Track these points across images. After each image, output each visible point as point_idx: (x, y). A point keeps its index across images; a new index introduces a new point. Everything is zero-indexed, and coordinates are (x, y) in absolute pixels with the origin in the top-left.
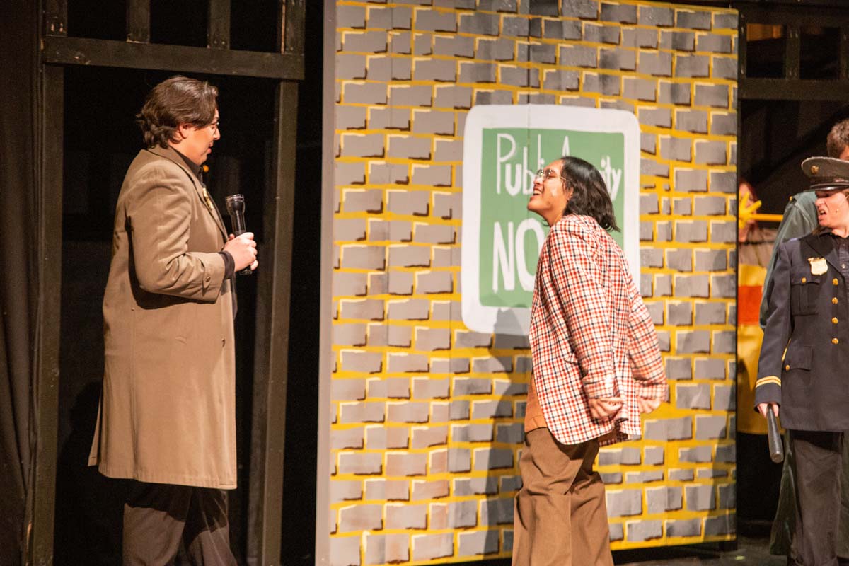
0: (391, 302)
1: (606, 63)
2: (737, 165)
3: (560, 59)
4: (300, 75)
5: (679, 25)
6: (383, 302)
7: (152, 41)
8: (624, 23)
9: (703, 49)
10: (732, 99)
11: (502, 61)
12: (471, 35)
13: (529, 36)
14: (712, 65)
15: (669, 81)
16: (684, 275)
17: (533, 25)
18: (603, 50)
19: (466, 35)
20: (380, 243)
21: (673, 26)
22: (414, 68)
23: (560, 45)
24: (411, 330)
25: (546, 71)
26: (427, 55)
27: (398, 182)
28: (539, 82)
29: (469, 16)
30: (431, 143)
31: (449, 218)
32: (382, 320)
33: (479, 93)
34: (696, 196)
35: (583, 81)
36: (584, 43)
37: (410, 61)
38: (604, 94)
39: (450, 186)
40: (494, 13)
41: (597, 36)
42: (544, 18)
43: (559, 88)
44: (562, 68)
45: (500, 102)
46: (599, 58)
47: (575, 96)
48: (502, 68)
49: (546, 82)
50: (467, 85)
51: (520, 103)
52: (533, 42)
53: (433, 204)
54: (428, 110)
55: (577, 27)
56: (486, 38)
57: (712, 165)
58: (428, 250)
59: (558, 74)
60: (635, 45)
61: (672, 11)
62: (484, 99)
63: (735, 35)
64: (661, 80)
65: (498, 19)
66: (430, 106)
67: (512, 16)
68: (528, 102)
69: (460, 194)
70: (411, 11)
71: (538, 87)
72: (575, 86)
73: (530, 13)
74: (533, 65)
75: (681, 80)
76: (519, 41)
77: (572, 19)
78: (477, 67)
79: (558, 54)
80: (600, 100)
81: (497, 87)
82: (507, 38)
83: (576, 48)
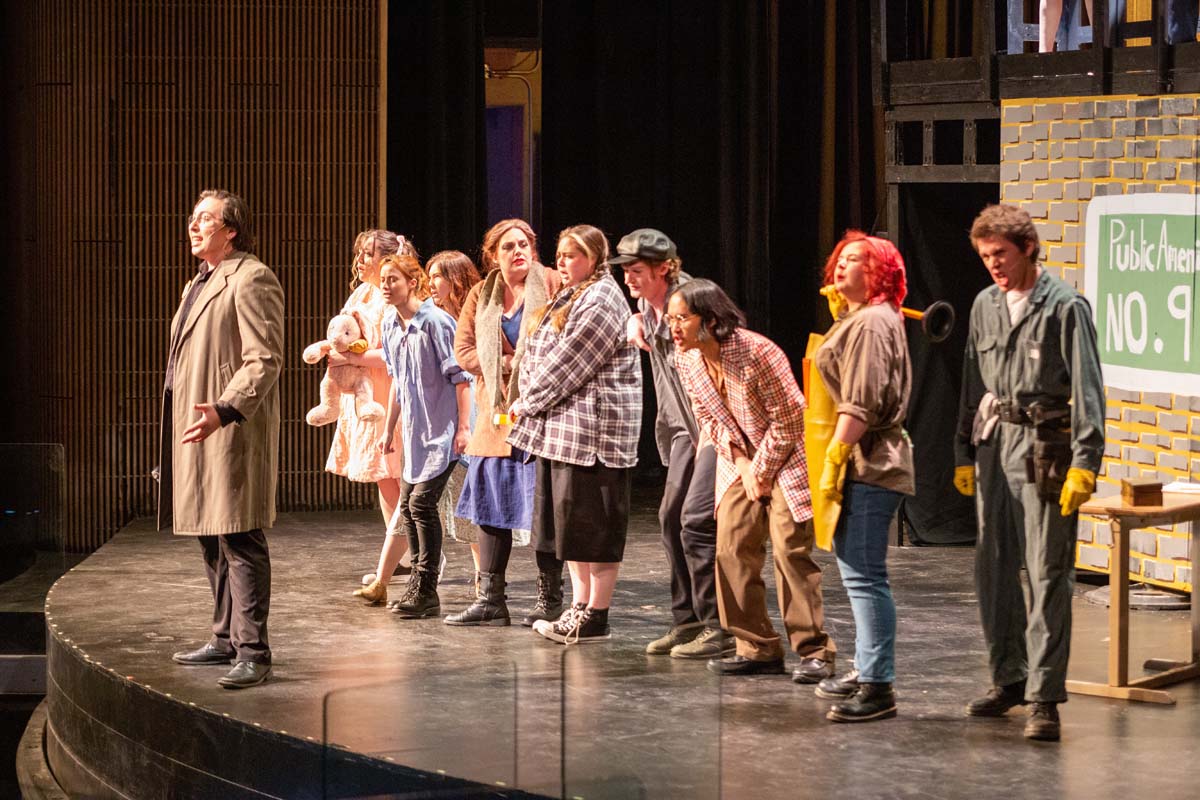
1: (1197, 153)
3: (1160, 152)
11: (1115, 158)
12: (1090, 139)
13: (1135, 136)
17: (1139, 125)
18: (1197, 141)
19: (1087, 139)
22: (1050, 169)
23: (1160, 140)
25: (1148, 164)
26: (1059, 158)
28: (1143, 174)
29: (1090, 125)
30: (1061, 227)
33: (1097, 186)
35: (1179, 170)
36: (1180, 136)
37: (1047, 164)
38: (1198, 180)
39: (1076, 263)
40: (1109, 119)
41: (1193, 130)
42: (1147, 119)
43: (1159, 179)
44: (1162, 160)
45: (1113, 193)
46: (1194, 148)
47: (1172, 184)
48: (1115, 164)
49: (1149, 173)
50: (1089, 180)
51: (1129, 193)
52: (1139, 140)
54: (1059, 202)
55: (1175, 124)
56: (1102, 141)
59: (1158, 165)
62: (1101, 191)
65: (1111, 123)
66: (1061, 199)
67: (1123, 119)
68: (1134, 192)
69: (1083, 269)
70: (1048, 124)
71: (1142, 179)
72: (1172, 175)
73: (1137, 116)
74: (1138, 160)
76: (1127, 141)
77: (1170, 117)
78: (1096, 166)
79: (1159, 150)
80: (1194, 186)
81: (1113, 179)
82: (1119, 138)
83: (1174, 141)
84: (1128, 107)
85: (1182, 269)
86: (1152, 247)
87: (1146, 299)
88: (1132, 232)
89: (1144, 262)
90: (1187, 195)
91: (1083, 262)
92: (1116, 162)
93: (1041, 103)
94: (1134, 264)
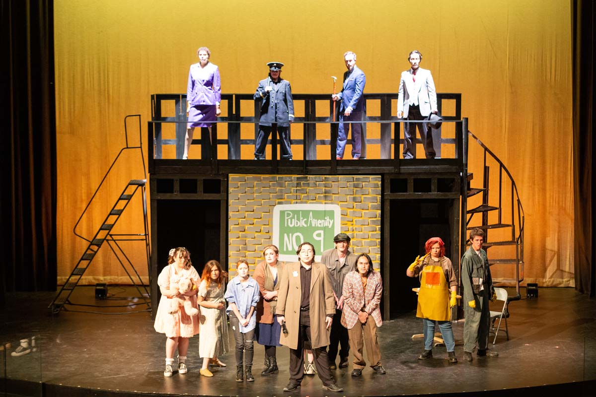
0: (247, 253)
1: (325, 193)
2: (381, 218)
4: (226, 199)
5: (356, 181)
6: (245, 253)
7: (180, 193)
8: (333, 182)
9: (366, 187)
10: (378, 200)
12: (275, 188)
13: (296, 187)
14: (370, 191)
15: (352, 196)
16: (359, 247)
17: (297, 184)
18: (325, 189)
19: (273, 188)
20: (245, 239)
21: (354, 181)
23: (308, 189)
24: (255, 260)
25: (303, 195)
26: (260, 193)
27: (250, 224)
29: (275, 183)
30: (261, 214)
31: (268, 233)
32: (245, 257)
33: (278, 202)
34: (364, 226)
35: (317, 197)
36: (318, 188)
37: (254, 195)
38: (325, 200)
39: (268, 225)
40: (284, 182)
41: (323, 186)
42: (302, 182)
43: (308, 200)
44: (309, 194)
45: (286, 204)
47: (314, 201)
49: (303, 199)
50: (274, 200)
51: (294, 203)
52: (298, 188)
53: (262, 229)
55: (315, 184)
56: (280, 188)
57: (371, 218)
58: (261, 241)
59: (308, 196)
60: (338, 187)
61: (353, 178)
62: (280, 203)
63: (380, 183)
64: (348, 196)
66: (261, 206)
67: (290, 182)
68: (296, 203)
69: (272, 227)
70: (253, 183)
71: (300, 199)
72: (314, 199)
73: (297, 181)
74: (298, 194)
75: (356, 196)
76: (293, 188)
77: (313, 182)
78: (278, 195)
79: (308, 191)
80: (324, 202)
81: (285, 200)
82: (289, 188)
83: (314, 189)
84: (293, 178)
85: (320, 226)
86: (305, 219)
87: (302, 234)
88: (296, 215)
89: (302, 223)
90: (321, 205)
91: (272, 224)
92: (288, 194)
93: (251, 176)
94: (297, 224)
